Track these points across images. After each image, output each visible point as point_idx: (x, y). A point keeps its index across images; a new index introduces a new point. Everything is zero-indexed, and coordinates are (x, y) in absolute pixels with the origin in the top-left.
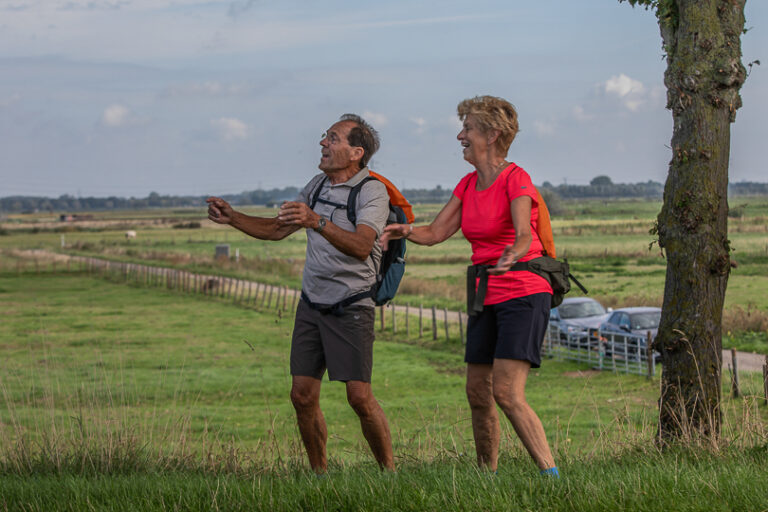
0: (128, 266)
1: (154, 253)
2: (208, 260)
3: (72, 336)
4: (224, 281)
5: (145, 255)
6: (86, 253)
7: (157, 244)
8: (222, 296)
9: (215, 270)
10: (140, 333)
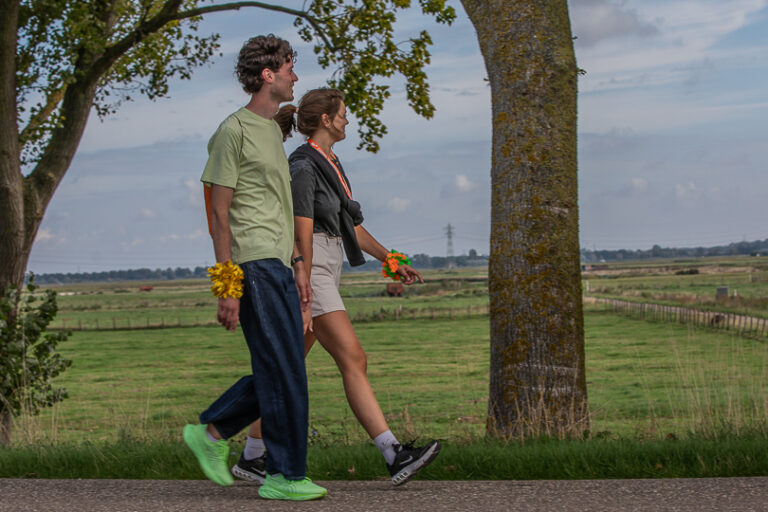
0: (647, 306)
1: (665, 295)
2: (712, 299)
3: (608, 362)
4: (729, 317)
5: (657, 297)
6: (607, 296)
7: (666, 288)
8: (728, 329)
9: (718, 307)
10: (663, 360)
